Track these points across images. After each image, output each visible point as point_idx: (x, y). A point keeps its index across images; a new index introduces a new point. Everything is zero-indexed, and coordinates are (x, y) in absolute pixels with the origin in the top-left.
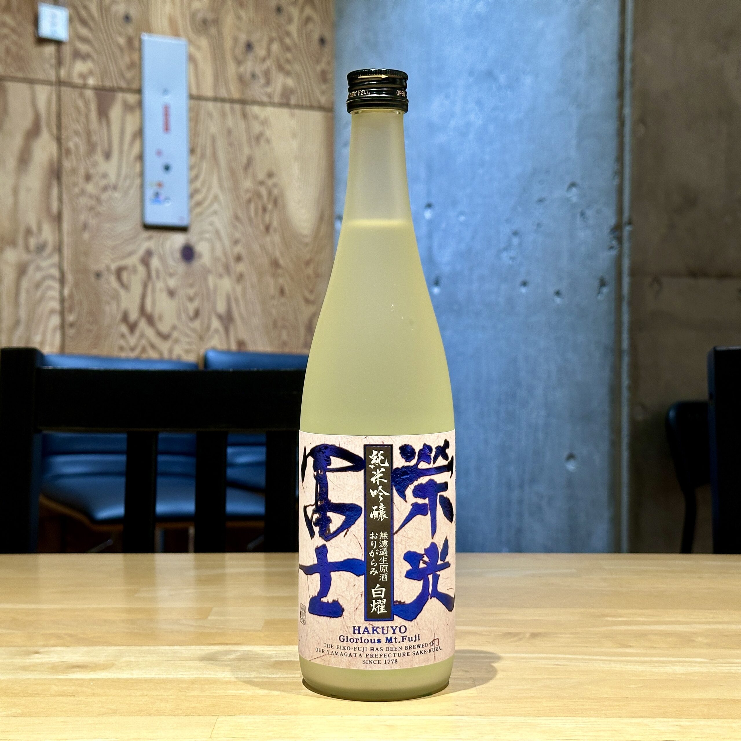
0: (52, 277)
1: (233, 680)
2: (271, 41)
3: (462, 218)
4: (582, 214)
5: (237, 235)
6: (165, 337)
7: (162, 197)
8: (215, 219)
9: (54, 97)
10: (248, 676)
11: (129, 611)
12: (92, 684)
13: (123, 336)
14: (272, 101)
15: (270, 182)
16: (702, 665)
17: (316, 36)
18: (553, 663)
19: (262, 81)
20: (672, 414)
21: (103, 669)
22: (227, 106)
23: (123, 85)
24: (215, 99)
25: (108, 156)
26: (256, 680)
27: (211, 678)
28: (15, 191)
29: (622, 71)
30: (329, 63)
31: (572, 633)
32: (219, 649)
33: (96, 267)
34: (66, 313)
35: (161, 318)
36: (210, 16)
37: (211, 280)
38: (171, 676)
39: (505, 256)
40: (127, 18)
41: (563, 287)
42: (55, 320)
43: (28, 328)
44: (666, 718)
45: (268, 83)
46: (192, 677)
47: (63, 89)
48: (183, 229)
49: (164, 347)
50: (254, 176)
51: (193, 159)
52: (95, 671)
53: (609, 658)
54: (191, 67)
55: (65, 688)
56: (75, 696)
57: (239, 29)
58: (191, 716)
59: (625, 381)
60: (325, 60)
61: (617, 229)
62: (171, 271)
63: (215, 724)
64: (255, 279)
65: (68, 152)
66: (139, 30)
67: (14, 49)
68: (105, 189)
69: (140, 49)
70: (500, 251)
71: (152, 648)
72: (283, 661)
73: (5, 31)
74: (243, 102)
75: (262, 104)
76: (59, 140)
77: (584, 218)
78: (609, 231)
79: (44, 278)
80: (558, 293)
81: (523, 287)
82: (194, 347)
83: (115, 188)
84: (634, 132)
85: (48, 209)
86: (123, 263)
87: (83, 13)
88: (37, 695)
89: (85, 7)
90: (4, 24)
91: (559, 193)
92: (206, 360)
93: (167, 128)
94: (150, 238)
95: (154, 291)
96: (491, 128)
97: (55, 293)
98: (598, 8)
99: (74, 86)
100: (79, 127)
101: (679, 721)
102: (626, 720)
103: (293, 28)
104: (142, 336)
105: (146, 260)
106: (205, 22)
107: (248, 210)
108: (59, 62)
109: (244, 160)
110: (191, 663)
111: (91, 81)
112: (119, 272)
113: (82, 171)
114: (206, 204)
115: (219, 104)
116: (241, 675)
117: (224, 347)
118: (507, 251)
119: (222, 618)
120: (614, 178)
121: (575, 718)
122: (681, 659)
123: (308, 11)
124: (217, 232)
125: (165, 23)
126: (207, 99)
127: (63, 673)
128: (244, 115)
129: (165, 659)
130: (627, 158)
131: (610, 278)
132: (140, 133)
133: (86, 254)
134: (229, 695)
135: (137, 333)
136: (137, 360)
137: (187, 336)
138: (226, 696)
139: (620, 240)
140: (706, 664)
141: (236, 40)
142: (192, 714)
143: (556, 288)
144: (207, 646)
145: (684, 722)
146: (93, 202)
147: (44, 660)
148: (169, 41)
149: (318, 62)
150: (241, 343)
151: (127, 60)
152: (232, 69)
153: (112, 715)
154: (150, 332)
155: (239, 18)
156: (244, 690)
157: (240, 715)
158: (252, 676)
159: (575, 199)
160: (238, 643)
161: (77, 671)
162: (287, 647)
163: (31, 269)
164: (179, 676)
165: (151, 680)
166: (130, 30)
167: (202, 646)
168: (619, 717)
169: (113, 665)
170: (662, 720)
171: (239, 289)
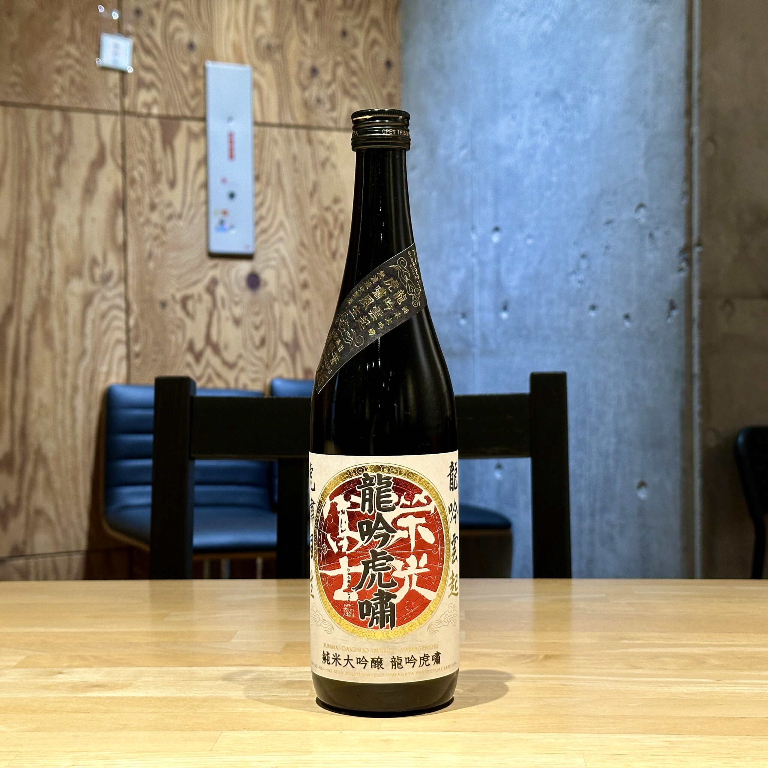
0: (118, 307)
1: (244, 698)
2: (336, 64)
3: (530, 242)
4: (651, 235)
5: (304, 262)
6: (231, 366)
7: (227, 225)
8: (281, 246)
9: (119, 127)
10: (259, 695)
11: (156, 634)
12: (107, 702)
13: (189, 365)
14: (338, 126)
15: (336, 208)
16: (708, 685)
17: (382, 59)
18: (559, 683)
19: (328, 106)
20: (741, 439)
21: (121, 688)
22: (292, 132)
23: (188, 113)
24: (280, 125)
25: (172, 184)
26: (265, 698)
27: (221, 696)
28: (81, 222)
29: (689, 88)
30: (395, 86)
31: (586, 656)
32: (236, 670)
33: (160, 297)
34: (132, 343)
35: (226, 347)
36: (274, 42)
37: (277, 308)
38: (184, 695)
39: (573, 278)
40: (191, 46)
41: (632, 310)
42: (121, 350)
43: (94, 358)
44: (657, 734)
45: (333, 108)
46: (205, 695)
47: (128, 118)
48: (248, 257)
49: (230, 376)
50: (320, 202)
51: (258, 187)
52: (112, 690)
53: (616, 679)
54: (256, 93)
55: (82, 706)
56: (89, 713)
57: (304, 54)
58: (196, 732)
59: (697, 407)
60: (391, 82)
61: (687, 250)
62: (237, 299)
63: (218, 738)
64: (321, 306)
65: (133, 181)
66: (203, 58)
67: (78, 79)
68: (170, 217)
69: (204, 77)
70: (569, 274)
71: (171, 669)
72: (295, 681)
73: (70, 61)
74: (308, 128)
75: (328, 129)
76: (124, 170)
77: (653, 240)
78: (678, 252)
79: (110, 308)
80: (627, 317)
81: (591, 311)
82: (260, 376)
83: (180, 217)
84: (702, 150)
85: (113, 238)
86: (189, 292)
87: (147, 42)
88: (54, 712)
89: (149, 36)
90: (68, 55)
91: (627, 214)
92: (272, 389)
93: (231, 156)
94: (215, 266)
95: (219, 319)
96: (558, 149)
97: (121, 324)
98: (665, 25)
99: (138, 115)
100: (144, 157)
101: (670, 737)
102: (618, 736)
103: (359, 52)
104: (208, 365)
105: (211, 289)
106: (269, 48)
107: (314, 236)
108: (124, 92)
109: (310, 186)
110: (207, 683)
111: (155, 111)
112: (184, 301)
113: (147, 201)
114: (272, 231)
115: (284, 130)
116: (252, 694)
117: (292, 376)
118: (575, 274)
119: (244, 641)
120: (682, 198)
121: (568, 734)
122: (688, 680)
123: (374, 34)
124: (283, 259)
125: (230, 50)
126: (272, 125)
127: (82, 692)
128: (310, 141)
129: (181, 679)
130: (696, 177)
131: (680, 302)
132: (204, 161)
133: (152, 284)
134: (237, 713)
135: (203, 362)
136: (203, 389)
137: (254, 365)
138: (233, 713)
139: (689, 261)
140: (712, 685)
141: (300, 65)
142: (198, 730)
143: (626, 311)
144: (225, 667)
145: (674, 738)
146: (158, 231)
147: (66, 680)
148: (234, 68)
149: (384, 85)
150: (307, 371)
151: (191, 88)
152: (296, 94)
153: (121, 729)
154: (215, 361)
155: (304, 43)
156: (252, 707)
157: (243, 730)
158: (262, 695)
159: (643, 221)
160: (256, 664)
161: (95, 691)
162: (302, 668)
163: (96, 300)
164: (191, 695)
165: (165, 698)
166: (194, 58)
167: (220, 668)
168: (611, 733)
169: (131, 685)
170: (653, 736)
171: (305, 316)
